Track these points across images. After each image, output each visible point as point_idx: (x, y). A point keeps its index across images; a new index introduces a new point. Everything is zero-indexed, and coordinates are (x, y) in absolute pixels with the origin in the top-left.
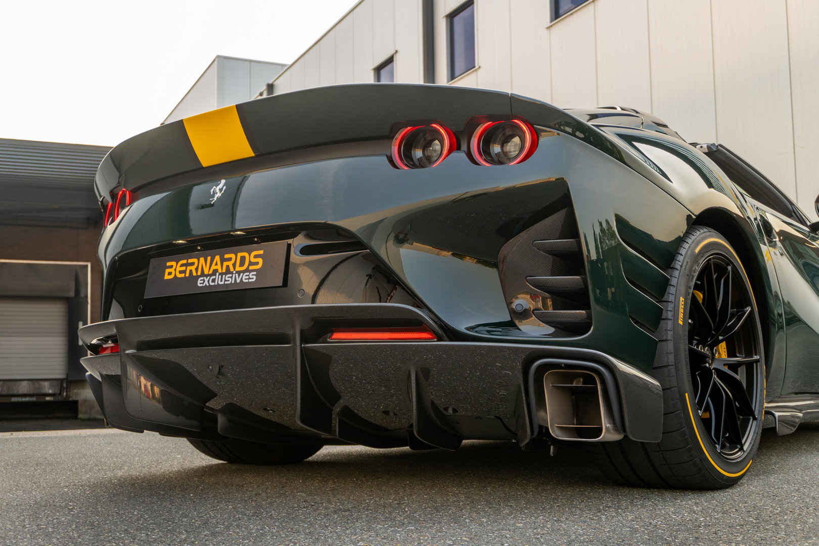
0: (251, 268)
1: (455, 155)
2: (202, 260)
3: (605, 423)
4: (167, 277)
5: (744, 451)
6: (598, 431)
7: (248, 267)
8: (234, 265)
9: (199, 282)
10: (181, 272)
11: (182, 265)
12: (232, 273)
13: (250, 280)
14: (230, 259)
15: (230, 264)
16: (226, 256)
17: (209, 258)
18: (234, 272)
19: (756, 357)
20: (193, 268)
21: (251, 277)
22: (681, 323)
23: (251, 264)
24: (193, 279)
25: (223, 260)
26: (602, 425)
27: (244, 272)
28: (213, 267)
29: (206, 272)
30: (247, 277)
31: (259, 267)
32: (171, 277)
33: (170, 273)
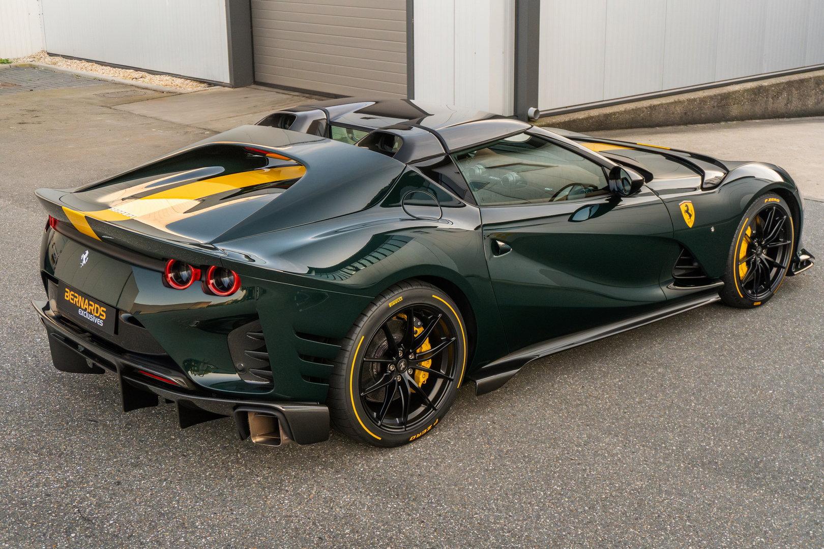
0: (101, 317)
3: (283, 437)
4: (66, 298)
7: (99, 316)
9: (79, 312)
10: (72, 299)
11: (72, 295)
13: (101, 325)
14: (92, 306)
15: (92, 308)
16: (91, 303)
17: (83, 299)
20: (77, 300)
21: (101, 322)
24: (76, 308)
26: (280, 438)
27: (97, 317)
28: (85, 306)
29: (82, 307)
30: (99, 322)
31: (104, 318)
32: (67, 299)
33: (67, 297)
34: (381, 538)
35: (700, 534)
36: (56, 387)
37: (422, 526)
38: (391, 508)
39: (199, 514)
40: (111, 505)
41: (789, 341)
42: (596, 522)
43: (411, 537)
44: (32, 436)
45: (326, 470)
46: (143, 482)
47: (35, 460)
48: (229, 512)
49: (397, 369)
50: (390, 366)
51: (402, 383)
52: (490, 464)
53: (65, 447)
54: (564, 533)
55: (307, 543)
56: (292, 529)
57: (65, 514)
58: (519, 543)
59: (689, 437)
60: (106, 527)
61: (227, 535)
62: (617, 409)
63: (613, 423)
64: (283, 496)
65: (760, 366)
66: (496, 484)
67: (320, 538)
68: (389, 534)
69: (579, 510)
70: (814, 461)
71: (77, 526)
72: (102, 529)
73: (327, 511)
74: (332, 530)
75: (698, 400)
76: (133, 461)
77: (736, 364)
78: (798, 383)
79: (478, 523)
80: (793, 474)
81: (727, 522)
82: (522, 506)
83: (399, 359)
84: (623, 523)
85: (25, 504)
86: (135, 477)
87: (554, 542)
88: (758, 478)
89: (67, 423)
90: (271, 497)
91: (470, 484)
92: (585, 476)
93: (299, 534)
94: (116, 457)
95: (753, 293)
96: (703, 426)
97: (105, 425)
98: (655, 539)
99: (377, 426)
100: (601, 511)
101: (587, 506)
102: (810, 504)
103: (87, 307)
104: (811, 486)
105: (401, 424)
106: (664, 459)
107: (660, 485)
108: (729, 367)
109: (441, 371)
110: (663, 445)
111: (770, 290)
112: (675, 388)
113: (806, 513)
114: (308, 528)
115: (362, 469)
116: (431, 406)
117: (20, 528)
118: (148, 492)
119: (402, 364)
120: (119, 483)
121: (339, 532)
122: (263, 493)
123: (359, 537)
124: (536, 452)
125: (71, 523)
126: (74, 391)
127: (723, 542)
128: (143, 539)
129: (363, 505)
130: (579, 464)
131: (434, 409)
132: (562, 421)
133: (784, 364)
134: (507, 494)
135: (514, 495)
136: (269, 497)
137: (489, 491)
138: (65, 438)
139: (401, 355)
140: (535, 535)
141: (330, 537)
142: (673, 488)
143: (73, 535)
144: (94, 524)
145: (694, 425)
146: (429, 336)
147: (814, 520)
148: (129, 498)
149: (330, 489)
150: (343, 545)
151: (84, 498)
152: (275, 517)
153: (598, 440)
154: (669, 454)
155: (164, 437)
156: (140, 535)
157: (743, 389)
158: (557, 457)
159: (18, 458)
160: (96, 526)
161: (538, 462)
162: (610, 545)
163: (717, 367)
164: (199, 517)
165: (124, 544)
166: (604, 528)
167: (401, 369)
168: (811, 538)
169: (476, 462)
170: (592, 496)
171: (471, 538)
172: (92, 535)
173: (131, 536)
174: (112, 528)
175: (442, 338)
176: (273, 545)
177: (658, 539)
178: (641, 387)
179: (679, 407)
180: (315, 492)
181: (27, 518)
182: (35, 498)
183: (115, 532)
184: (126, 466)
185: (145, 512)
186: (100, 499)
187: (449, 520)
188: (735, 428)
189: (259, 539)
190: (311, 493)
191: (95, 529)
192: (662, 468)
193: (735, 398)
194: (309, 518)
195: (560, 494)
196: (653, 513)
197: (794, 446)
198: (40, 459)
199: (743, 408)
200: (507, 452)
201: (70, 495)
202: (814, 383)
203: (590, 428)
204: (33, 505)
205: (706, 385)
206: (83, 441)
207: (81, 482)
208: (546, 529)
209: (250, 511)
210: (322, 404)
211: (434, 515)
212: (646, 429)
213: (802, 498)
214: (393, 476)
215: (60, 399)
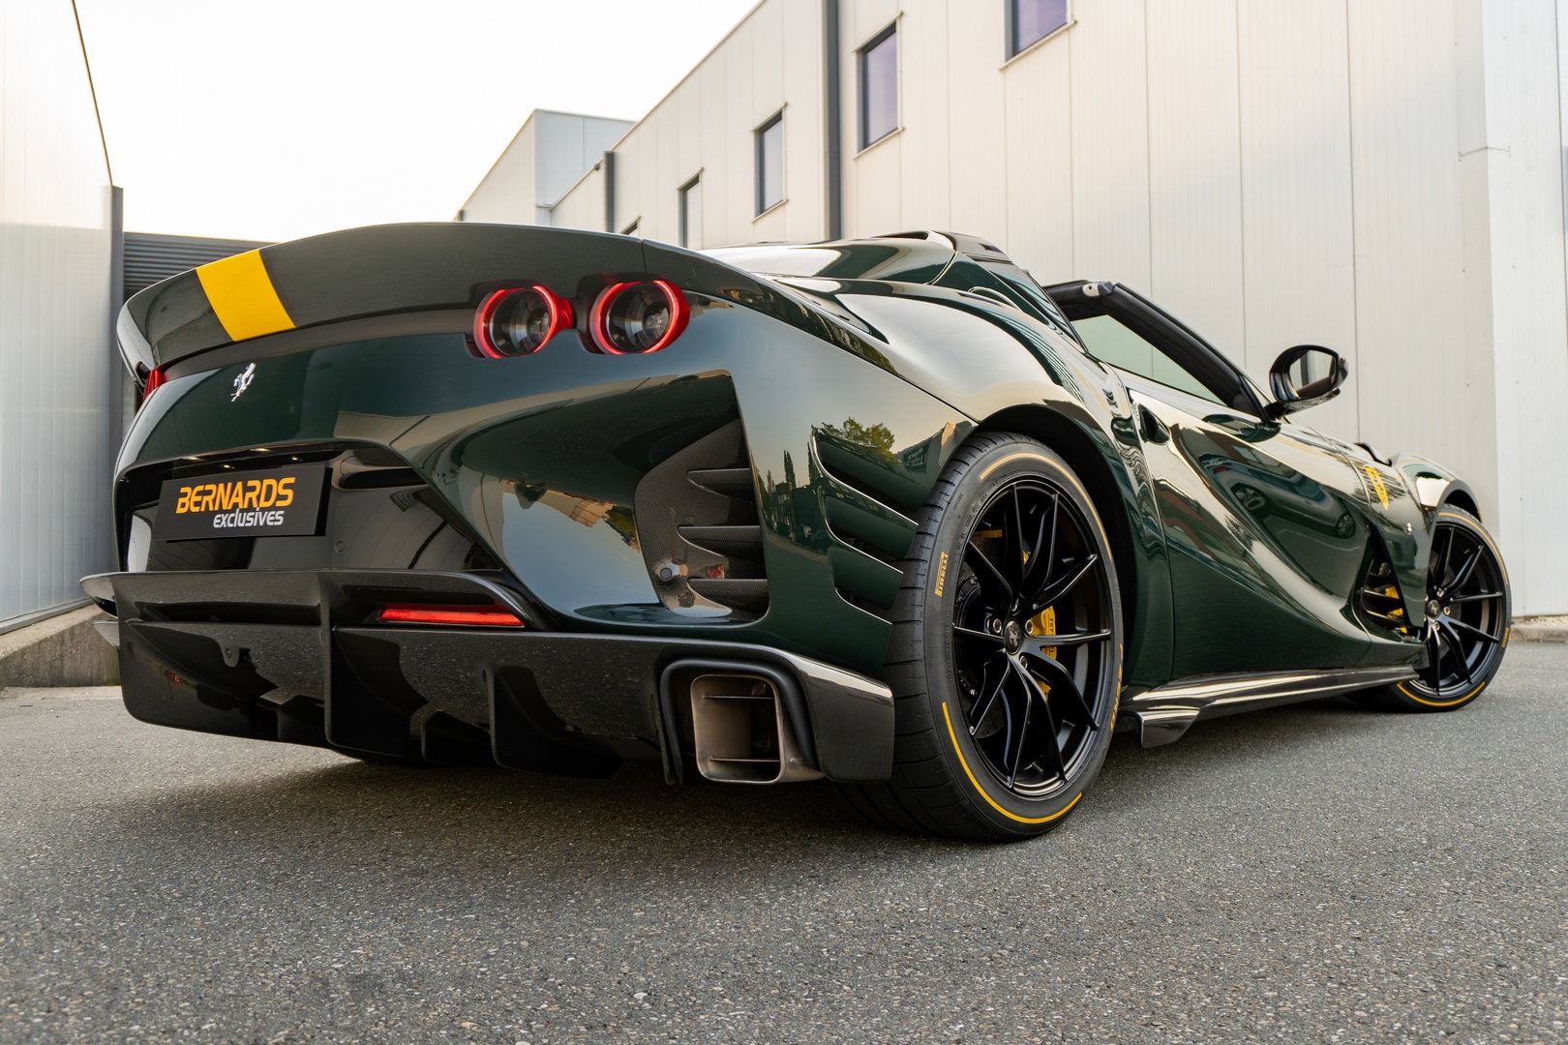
0: (279, 504)
1: (564, 333)
2: (221, 486)
3: (786, 756)
4: (180, 510)
5: (1066, 781)
6: (774, 769)
7: (275, 503)
8: (258, 497)
9: (216, 521)
10: (198, 504)
11: (199, 493)
12: (254, 510)
13: (276, 523)
14: (253, 489)
15: (253, 495)
16: (250, 483)
17: (230, 485)
18: (258, 509)
19: (1105, 632)
20: (210, 499)
21: (277, 518)
22: (939, 593)
23: (278, 498)
24: (209, 515)
25: (247, 489)
26: (779, 759)
27: (269, 509)
28: (234, 500)
29: (224, 508)
30: (273, 518)
31: (286, 503)
32: (184, 510)
33: (183, 505)
103: (239, 500)
119: (1013, 634)
167: (1014, 644)
210: (878, 680)
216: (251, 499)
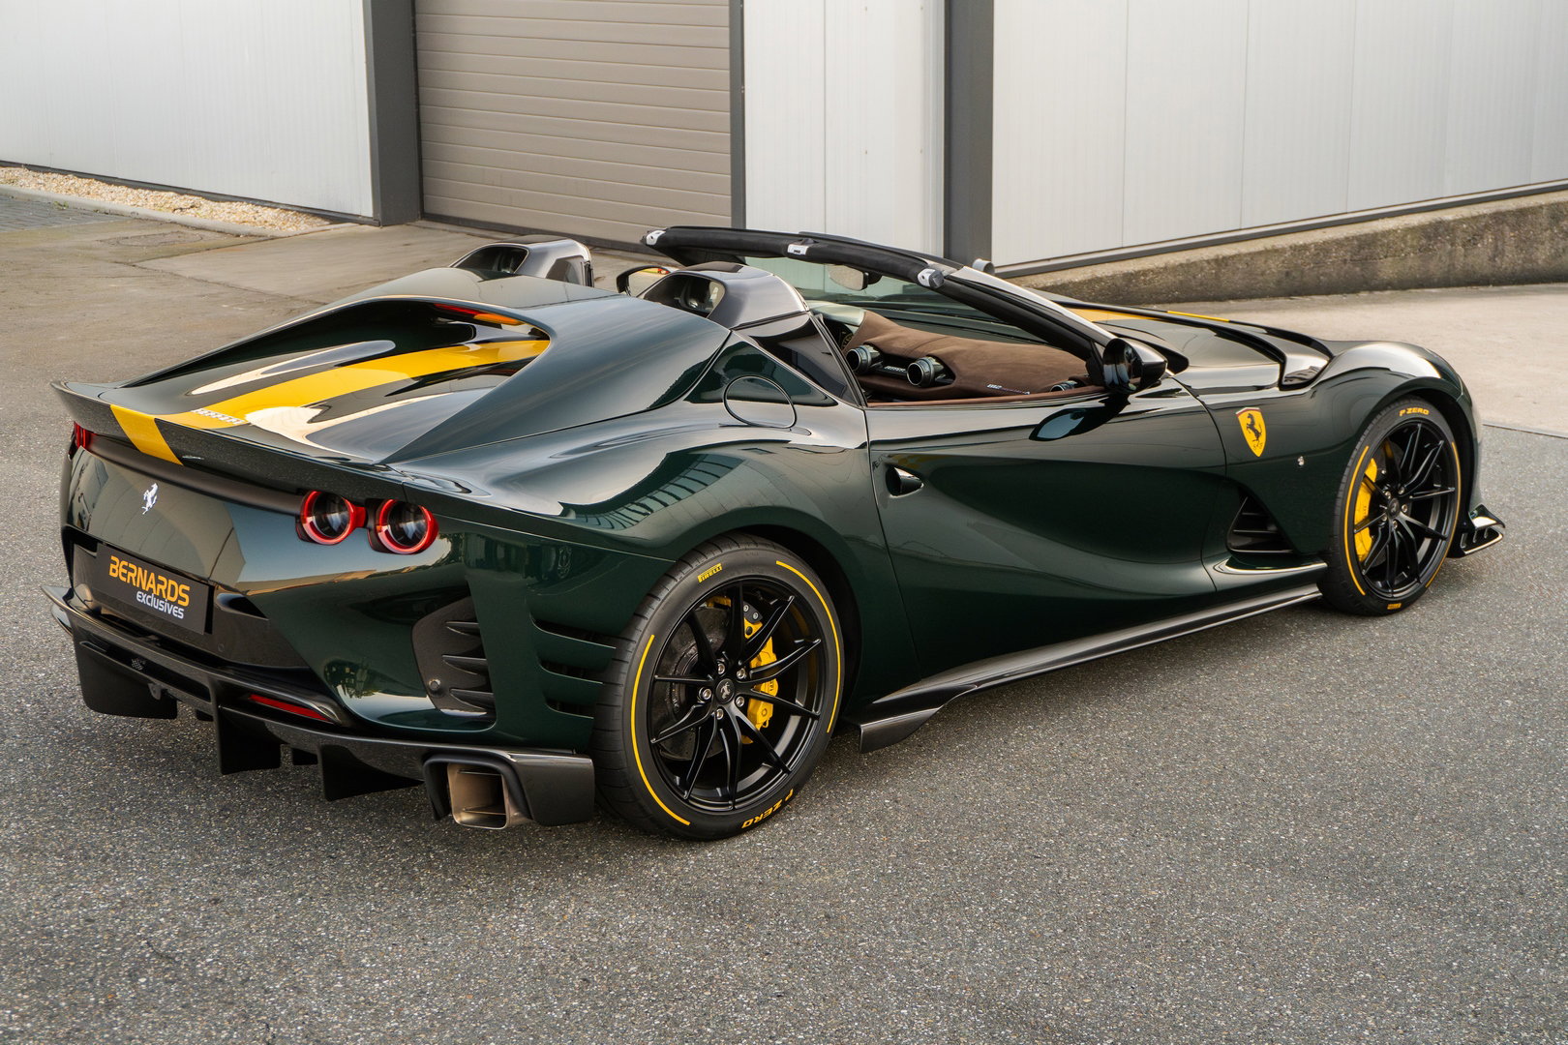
0: (180, 602)
3: (510, 813)
4: (111, 574)
7: (177, 601)
8: (166, 590)
9: (138, 596)
10: (123, 574)
11: (124, 567)
13: (179, 616)
14: (162, 583)
15: (163, 588)
16: (160, 578)
18: (166, 600)
20: (133, 575)
21: (180, 613)
23: (180, 598)
24: (132, 589)
25: (158, 582)
26: (506, 814)
27: (174, 604)
28: (149, 585)
29: (144, 587)
30: (177, 612)
31: (186, 604)
32: (115, 575)
33: (114, 571)
34: (694, 979)
35: (1258, 967)
36: (83, 752)
37: (765, 959)
38: (710, 934)
39: (366, 946)
40: (205, 934)
41: (1450, 670)
42: (1075, 950)
43: (746, 976)
44: (49, 830)
45: (592, 877)
46: (260, 899)
47: (59, 868)
48: (418, 942)
49: (715, 696)
50: (703, 691)
51: (726, 722)
52: (888, 866)
53: (111, 846)
54: (1018, 968)
55: (561, 987)
56: (535, 968)
57: (124, 949)
58: (937, 984)
59: (1250, 821)
60: (201, 968)
61: (418, 977)
62: (1123, 779)
63: (1114, 801)
64: (515, 917)
65: (1391, 709)
66: (899, 895)
67: (584, 980)
68: (707, 972)
69: (1047, 934)
70: (1472, 857)
71: (148, 966)
72: (193, 970)
73: (596, 940)
74: (605, 968)
75: (1271, 764)
76: (239, 866)
77: (1348, 707)
78: (1458, 736)
79: (867, 955)
80: (1434, 877)
81: (1308, 950)
82: (945, 929)
83: (718, 678)
84: (1123, 953)
85: (50, 934)
86: (244, 891)
87: (1001, 981)
88: (1370, 884)
89: (112, 809)
90: (494, 920)
91: (853, 896)
92: (1059, 882)
93: (547, 974)
94: (206, 860)
95: (1385, 587)
96: (1277, 804)
97: (182, 811)
98: (1178, 975)
99: (682, 799)
100: (1085, 935)
101: (1060, 927)
102: (1458, 921)
103: (153, 586)
104: (1463, 896)
105: (726, 798)
106: (1202, 855)
107: (1193, 895)
108: (1334, 712)
109: (797, 701)
110: (1203, 835)
111: (1418, 581)
112: (1231, 745)
113: (1449, 936)
114: (562, 965)
115: (656, 876)
116: (778, 765)
117: (45, 971)
118: (271, 914)
119: (725, 687)
120: (216, 901)
121: (619, 971)
122: (479, 913)
123: (655, 978)
124: (972, 847)
125: (136, 962)
126: (118, 758)
127: (1297, 979)
128: (270, 984)
129: (661, 930)
130: (1049, 864)
131: (786, 771)
132: (1022, 798)
133: (1435, 706)
134: (918, 911)
135: (930, 912)
136: (490, 920)
137: (886, 906)
138: (110, 832)
139: (721, 671)
140: (966, 972)
141: (603, 978)
142: (1215, 900)
143: (143, 980)
144: (179, 963)
145: (1261, 803)
146: (773, 635)
147: (1462, 946)
148: (237, 923)
149: (599, 906)
150: (627, 990)
151: (155, 925)
152: (502, 949)
153: (1086, 826)
154: (1212, 848)
155: (293, 829)
156: (262, 979)
157: (1356, 747)
158: (1010, 854)
159: (29, 864)
160: (182, 967)
161: (976, 861)
162: (1099, 985)
163: (1310, 711)
164: (366, 950)
165: (234, 992)
166: (1089, 959)
167: (724, 697)
168: (1454, 972)
169: (864, 862)
170: (1071, 912)
171: (854, 977)
172: (177, 979)
173: (247, 980)
174: (211, 968)
175: (797, 641)
176: (501, 991)
177: (1184, 976)
178: (1167, 744)
179: (1235, 775)
180: (573, 911)
181: (57, 956)
182: (67, 926)
183: (217, 974)
184: (226, 874)
185: (269, 945)
186: (185, 924)
187: (815, 950)
188: (1335, 808)
189: (476, 983)
190: (566, 913)
191: (181, 971)
192: (1199, 868)
193: (1340, 761)
194: (563, 951)
195: (1014, 910)
196: (1178, 937)
197: (1439, 835)
198: (69, 865)
199: (1353, 776)
200: (920, 846)
201: (131, 920)
202: (1488, 736)
203: (1072, 809)
204: (66, 936)
205: (1287, 739)
206: (144, 837)
207: (148, 900)
208: (987, 962)
209: (457, 941)
210: (580, 753)
211: (788, 943)
212: (1173, 809)
213: (1443, 914)
214: (714, 885)
215: (94, 771)
216: (161, 590)
